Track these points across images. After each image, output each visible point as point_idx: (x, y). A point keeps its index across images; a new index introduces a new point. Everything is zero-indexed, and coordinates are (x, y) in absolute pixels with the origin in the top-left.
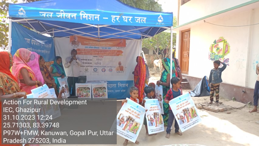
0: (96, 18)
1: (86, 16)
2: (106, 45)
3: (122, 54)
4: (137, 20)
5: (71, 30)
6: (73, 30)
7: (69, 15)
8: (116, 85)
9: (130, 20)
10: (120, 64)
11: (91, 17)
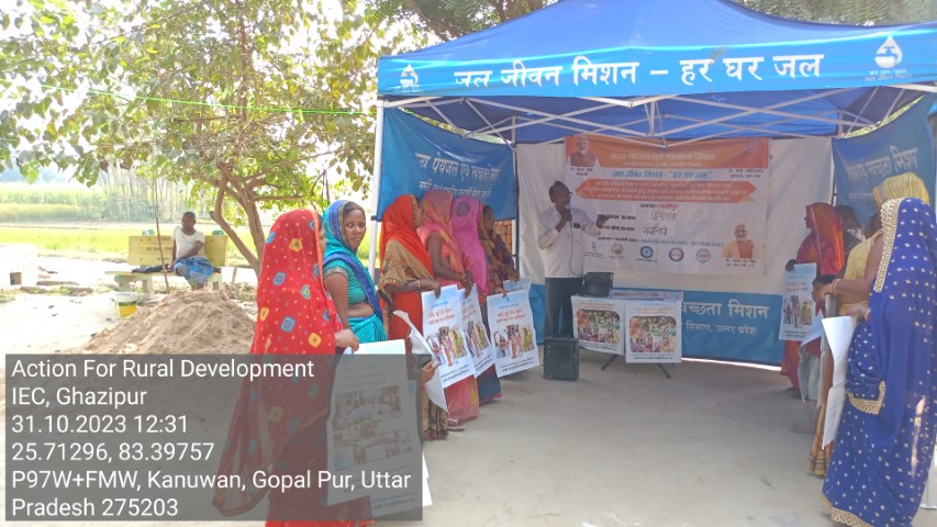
0: (624, 76)
1: (590, 70)
2: (691, 164)
3: (751, 195)
4: (781, 69)
5: (559, 117)
6: (564, 117)
7: (537, 74)
8: (720, 305)
9: (752, 70)
10: (740, 232)
11: (608, 72)
